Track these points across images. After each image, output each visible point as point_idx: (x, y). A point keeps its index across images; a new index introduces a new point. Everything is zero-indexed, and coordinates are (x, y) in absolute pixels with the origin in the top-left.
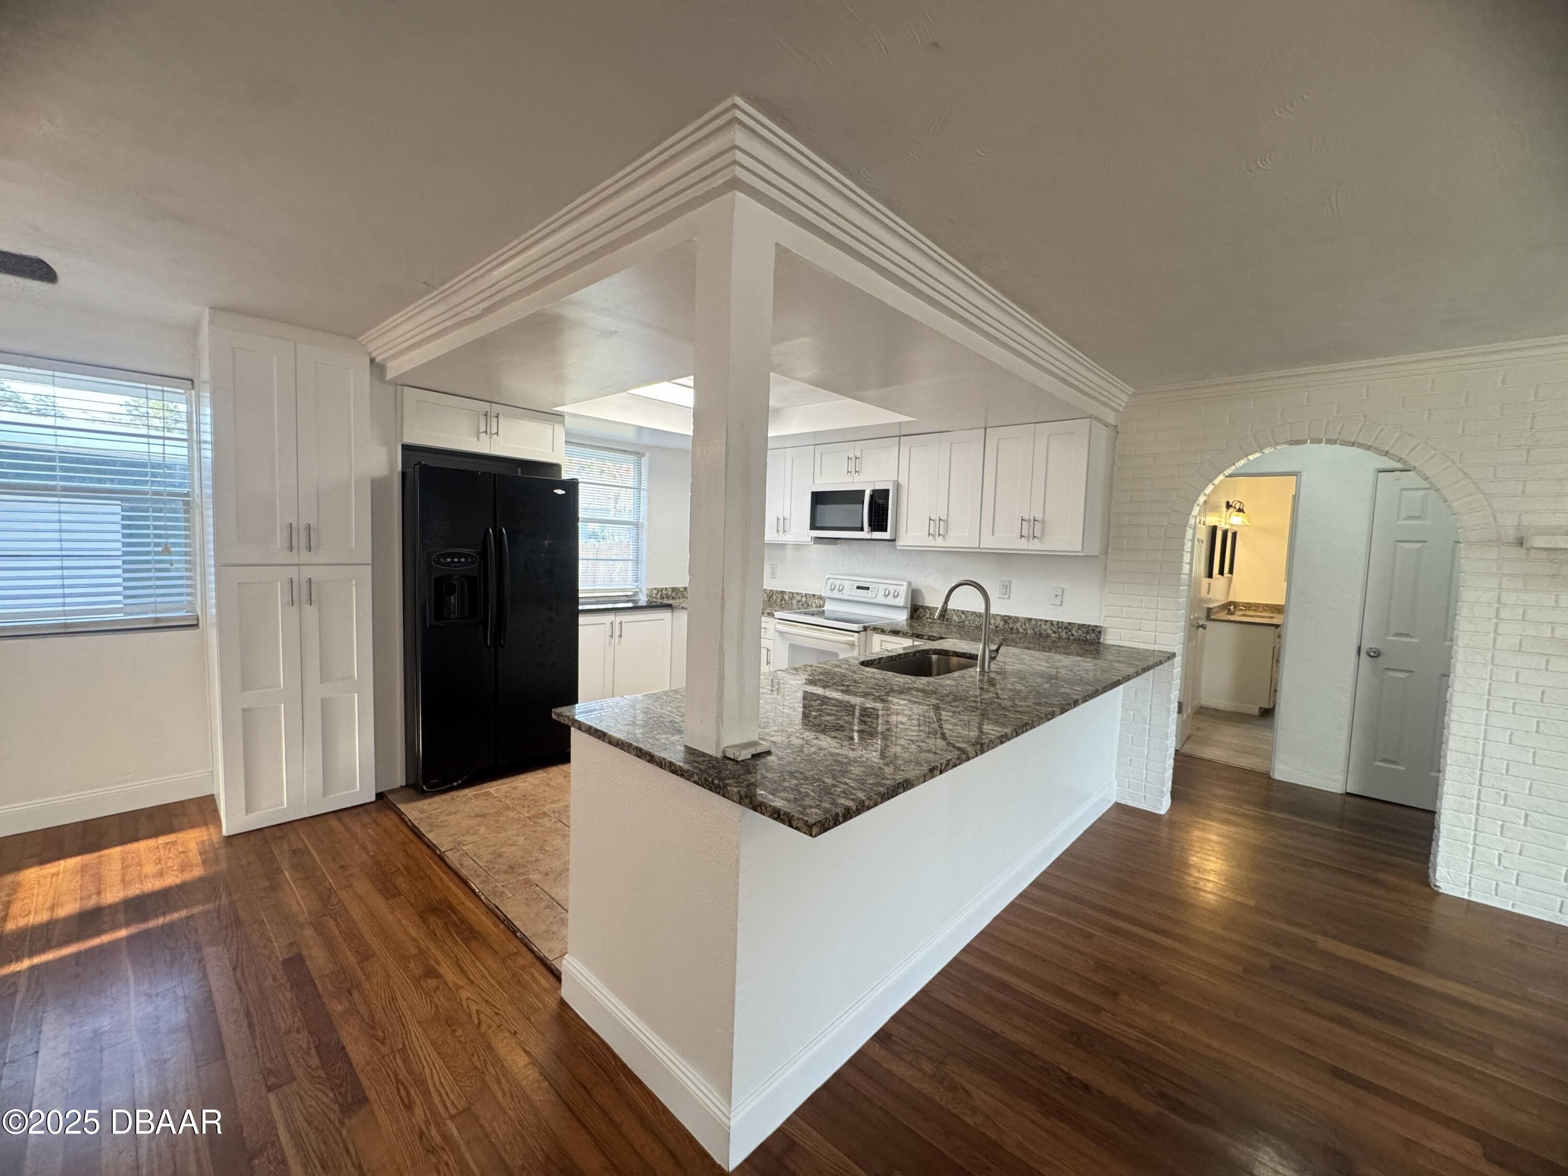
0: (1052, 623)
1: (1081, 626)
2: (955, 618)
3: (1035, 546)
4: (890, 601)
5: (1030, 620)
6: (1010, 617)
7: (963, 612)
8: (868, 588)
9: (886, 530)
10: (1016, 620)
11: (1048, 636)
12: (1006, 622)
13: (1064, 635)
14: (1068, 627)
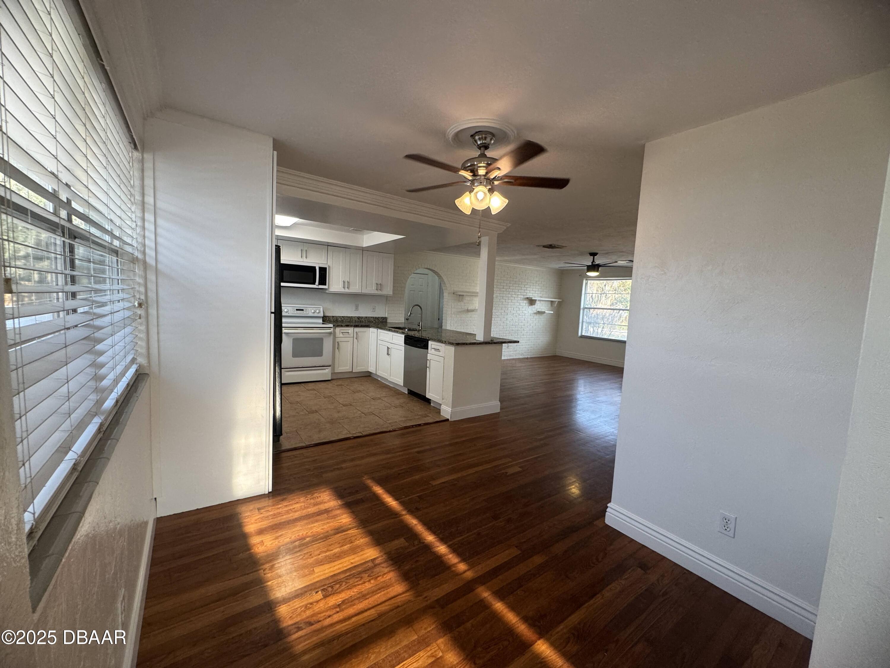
0: (373, 317)
1: (382, 318)
2: (339, 319)
3: (379, 292)
4: (316, 315)
5: (367, 317)
6: (360, 317)
7: (343, 317)
8: (303, 310)
9: (326, 285)
10: (362, 317)
11: (372, 322)
12: (359, 319)
13: (377, 321)
14: (377, 318)
